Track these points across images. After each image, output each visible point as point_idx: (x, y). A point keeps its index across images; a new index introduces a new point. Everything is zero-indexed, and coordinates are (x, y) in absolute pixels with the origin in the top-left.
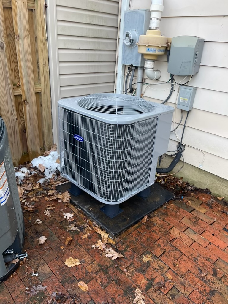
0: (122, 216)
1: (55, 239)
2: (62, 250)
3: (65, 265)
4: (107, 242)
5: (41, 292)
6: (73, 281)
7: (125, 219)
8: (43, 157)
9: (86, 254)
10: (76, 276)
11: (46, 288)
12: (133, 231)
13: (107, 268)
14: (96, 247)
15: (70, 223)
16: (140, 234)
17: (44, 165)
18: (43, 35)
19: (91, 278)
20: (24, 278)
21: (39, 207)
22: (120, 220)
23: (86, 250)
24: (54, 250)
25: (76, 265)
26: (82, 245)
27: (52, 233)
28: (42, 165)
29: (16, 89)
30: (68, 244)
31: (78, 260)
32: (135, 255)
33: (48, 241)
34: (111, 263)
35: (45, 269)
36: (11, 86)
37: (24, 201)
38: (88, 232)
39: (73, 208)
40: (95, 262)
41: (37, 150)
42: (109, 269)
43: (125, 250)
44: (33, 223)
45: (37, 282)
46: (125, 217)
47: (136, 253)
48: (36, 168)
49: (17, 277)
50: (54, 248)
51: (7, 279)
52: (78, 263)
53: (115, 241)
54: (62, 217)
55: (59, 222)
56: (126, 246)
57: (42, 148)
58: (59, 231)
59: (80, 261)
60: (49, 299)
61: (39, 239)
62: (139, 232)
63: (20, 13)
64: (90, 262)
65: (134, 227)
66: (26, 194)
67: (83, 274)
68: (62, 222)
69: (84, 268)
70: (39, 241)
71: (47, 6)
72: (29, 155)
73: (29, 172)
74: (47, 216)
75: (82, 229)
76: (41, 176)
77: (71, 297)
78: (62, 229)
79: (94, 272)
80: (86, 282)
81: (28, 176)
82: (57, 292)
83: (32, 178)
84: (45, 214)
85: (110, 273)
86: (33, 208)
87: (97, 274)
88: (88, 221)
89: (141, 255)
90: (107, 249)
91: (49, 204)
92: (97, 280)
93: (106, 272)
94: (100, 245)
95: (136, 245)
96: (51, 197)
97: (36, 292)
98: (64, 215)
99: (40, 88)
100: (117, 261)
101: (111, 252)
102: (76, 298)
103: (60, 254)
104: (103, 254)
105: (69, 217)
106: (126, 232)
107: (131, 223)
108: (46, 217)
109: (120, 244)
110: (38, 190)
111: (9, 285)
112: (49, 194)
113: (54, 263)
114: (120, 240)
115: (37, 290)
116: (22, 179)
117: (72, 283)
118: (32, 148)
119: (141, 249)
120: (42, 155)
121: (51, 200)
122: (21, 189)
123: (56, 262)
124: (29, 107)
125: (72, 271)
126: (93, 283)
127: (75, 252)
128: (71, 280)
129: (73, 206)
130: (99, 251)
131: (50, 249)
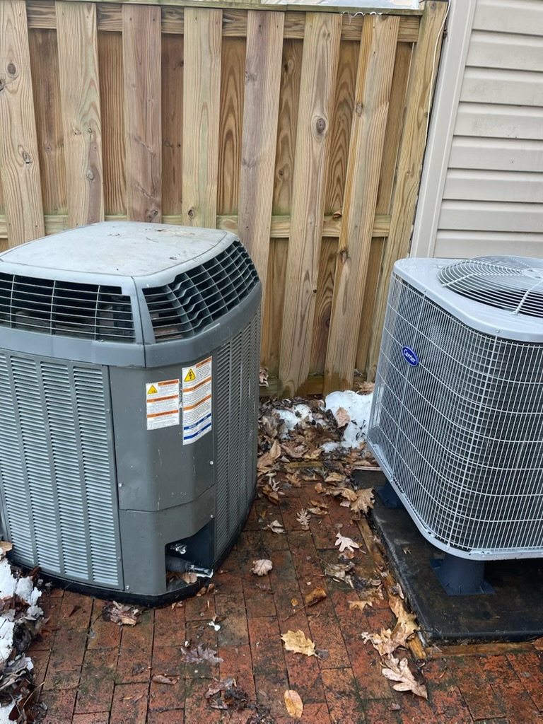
0: (482, 605)
1: (290, 578)
2: (292, 608)
3: (282, 640)
4: (403, 643)
5: (207, 664)
6: (277, 681)
7: (487, 615)
8: (355, 395)
9: (337, 643)
10: (291, 676)
11: (219, 663)
12: (494, 654)
13: (371, 700)
14: (369, 641)
15: (341, 561)
16: (511, 672)
17: (350, 414)
18: (422, 103)
19: (322, 698)
20: (193, 621)
21: (294, 500)
22: (471, 610)
23: (344, 635)
24: (276, 599)
25: (304, 653)
26: (340, 620)
27: (291, 562)
28: (347, 412)
29: (330, 223)
30: (311, 602)
31: (313, 646)
32: (461, 712)
33: (273, 576)
34: (387, 694)
35: (239, 626)
36: (319, 214)
37: (271, 475)
38: (372, 599)
39: (367, 533)
40: (350, 671)
41: (345, 375)
42: (373, 704)
43: (440, 686)
44: (264, 526)
45: (210, 641)
46: (489, 608)
47: (466, 708)
48: (328, 415)
49: (180, 613)
50: (278, 596)
51: (162, 608)
52: (310, 652)
53: (428, 653)
54: (330, 540)
55: (318, 547)
56: (450, 680)
57: (362, 371)
58: (307, 567)
59: (317, 649)
60: (213, 687)
61: (257, 562)
62: (510, 664)
63: (376, 53)
64: (337, 665)
65: (504, 645)
66: (283, 462)
67: (309, 680)
68: (325, 550)
69: (316, 668)
70: (255, 565)
71: (446, 34)
72: (324, 379)
73: (311, 419)
74: (299, 524)
75: (360, 586)
76: (334, 435)
77: (257, 709)
78: (316, 565)
79: (334, 689)
80: (306, 700)
81: (304, 425)
82: (235, 683)
83: (310, 434)
84: (298, 520)
85: (371, 713)
86: (280, 496)
87: (338, 698)
88: (383, 574)
89: (479, 720)
90: (395, 657)
91: (319, 502)
92: (331, 710)
93: (363, 705)
94: (382, 641)
95: (479, 690)
96: (330, 489)
97: (197, 659)
98: (338, 538)
99: (387, 227)
100: (404, 697)
101: (401, 671)
102: (265, 717)
103: (283, 613)
104: (377, 664)
105: (346, 548)
106: (472, 648)
107: (498, 632)
108: (297, 526)
109: (436, 665)
110: (311, 464)
111: (162, 620)
112: (328, 479)
113: (260, 625)
114: (441, 655)
115: (202, 657)
116: (292, 429)
117: (275, 683)
118: (334, 366)
119: (488, 707)
120: (356, 389)
121: (328, 496)
122: (276, 449)
123: (268, 625)
124: (350, 268)
125: (289, 661)
126: (318, 710)
127: (317, 626)
128: (276, 676)
129: (368, 527)
130: (372, 652)
131: (270, 593)
